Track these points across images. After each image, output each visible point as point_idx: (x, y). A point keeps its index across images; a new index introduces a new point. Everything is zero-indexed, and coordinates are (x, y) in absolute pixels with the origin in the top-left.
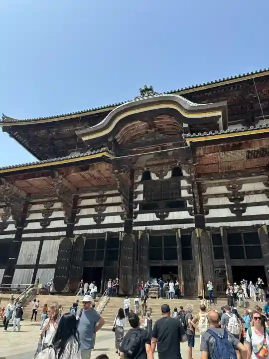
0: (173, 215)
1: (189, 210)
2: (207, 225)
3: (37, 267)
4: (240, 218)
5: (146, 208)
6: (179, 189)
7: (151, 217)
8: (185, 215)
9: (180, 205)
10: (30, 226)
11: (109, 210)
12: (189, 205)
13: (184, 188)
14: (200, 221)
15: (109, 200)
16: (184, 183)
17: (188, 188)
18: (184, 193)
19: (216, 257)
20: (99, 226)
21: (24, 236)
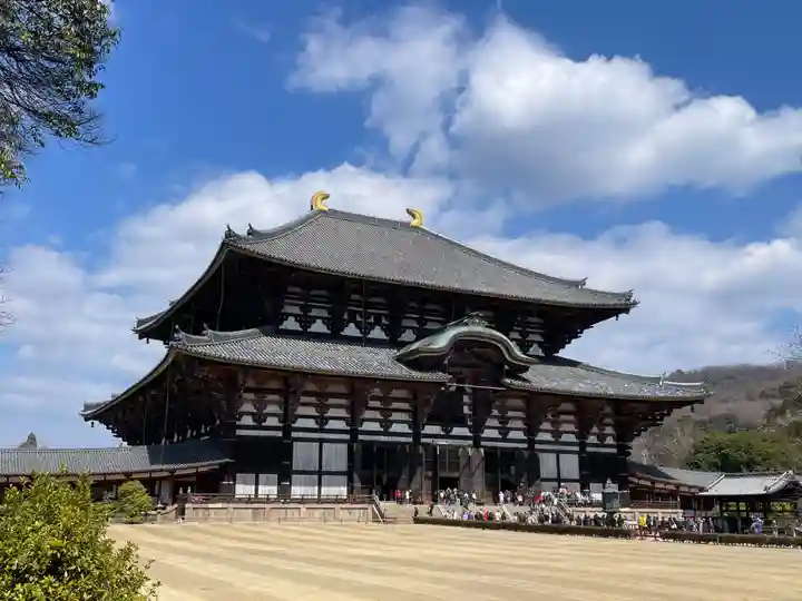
0: (456, 431)
1: (469, 427)
2: (483, 443)
3: (320, 473)
4: (504, 439)
5: (432, 421)
6: (462, 404)
7: (437, 429)
8: (465, 431)
9: (461, 422)
10: (300, 423)
11: (395, 416)
12: (469, 423)
13: (466, 404)
14: (477, 440)
15: (395, 405)
16: (466, 399)
17: (469, 405)
18: (466, 410)
20: (386, 433)
21: (294, 434)
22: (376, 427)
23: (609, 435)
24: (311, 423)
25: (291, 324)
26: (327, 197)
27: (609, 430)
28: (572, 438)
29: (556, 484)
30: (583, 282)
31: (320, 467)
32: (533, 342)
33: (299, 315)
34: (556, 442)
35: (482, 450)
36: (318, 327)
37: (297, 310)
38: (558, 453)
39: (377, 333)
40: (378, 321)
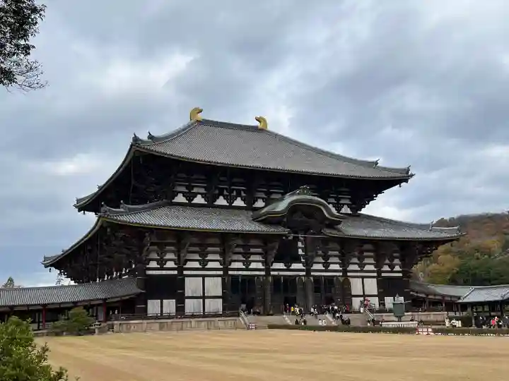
0: (295, 266)
1: (303, 263)
2: (312, 274)
3: (204, 297)
4: (327, 270)
5: (278, 260)
6: (297, 248)
7: (281, 266)
8: (300, 266)
9: (297, 260)
10: (190, 265)
11: (252, 258)
12: (302, 260)
13: (300, 248)
14: (308, 271)
16: (300, 244)
17: (302, 249)
18: (300, 252)
19: (315, 292)
20: (247, 269)
21: (185, 272)
22: (240, 265)
23: (397, 264)
24: (197, 265)
25: (180, 199)
26: (201, 111)
27: (397, 261)
28: (372, 268)
29: (362, 299)
30: (376, 163)
31: (204, 293)
32: (344, 204)
33: (185, 192)
34: (362, 271)
35: (312, 278)
36: (199, 200)
37: (184, 189)
38: (363, 278)
39: (239, 202)
40: (239, 195)
